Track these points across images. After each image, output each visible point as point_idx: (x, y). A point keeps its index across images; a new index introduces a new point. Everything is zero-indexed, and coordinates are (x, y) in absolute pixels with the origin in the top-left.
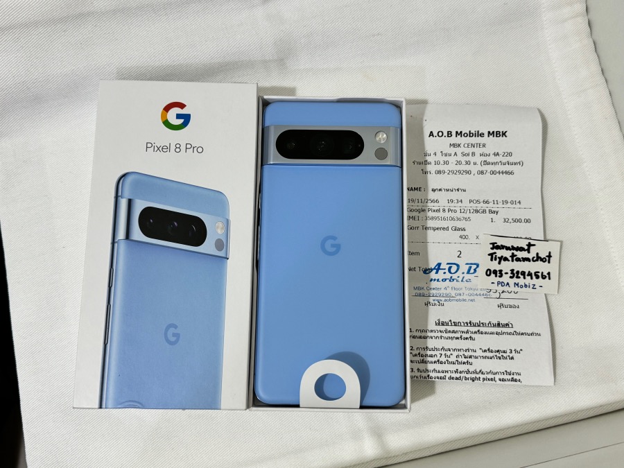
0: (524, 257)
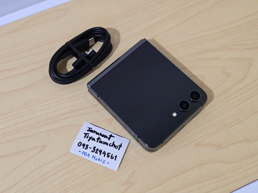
0: (105, 142)
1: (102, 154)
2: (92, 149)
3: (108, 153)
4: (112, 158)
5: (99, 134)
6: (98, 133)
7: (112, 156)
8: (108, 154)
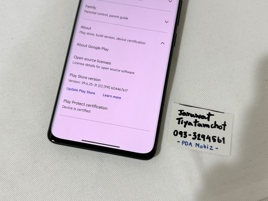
0: (205, 124)
1: (206, 139)
2: (192, 136)
3: (213, 137)
4: (219, 141)
5: (195, 115)
6: (193, 115)
7: (218, 140)
8: (213, 139)
